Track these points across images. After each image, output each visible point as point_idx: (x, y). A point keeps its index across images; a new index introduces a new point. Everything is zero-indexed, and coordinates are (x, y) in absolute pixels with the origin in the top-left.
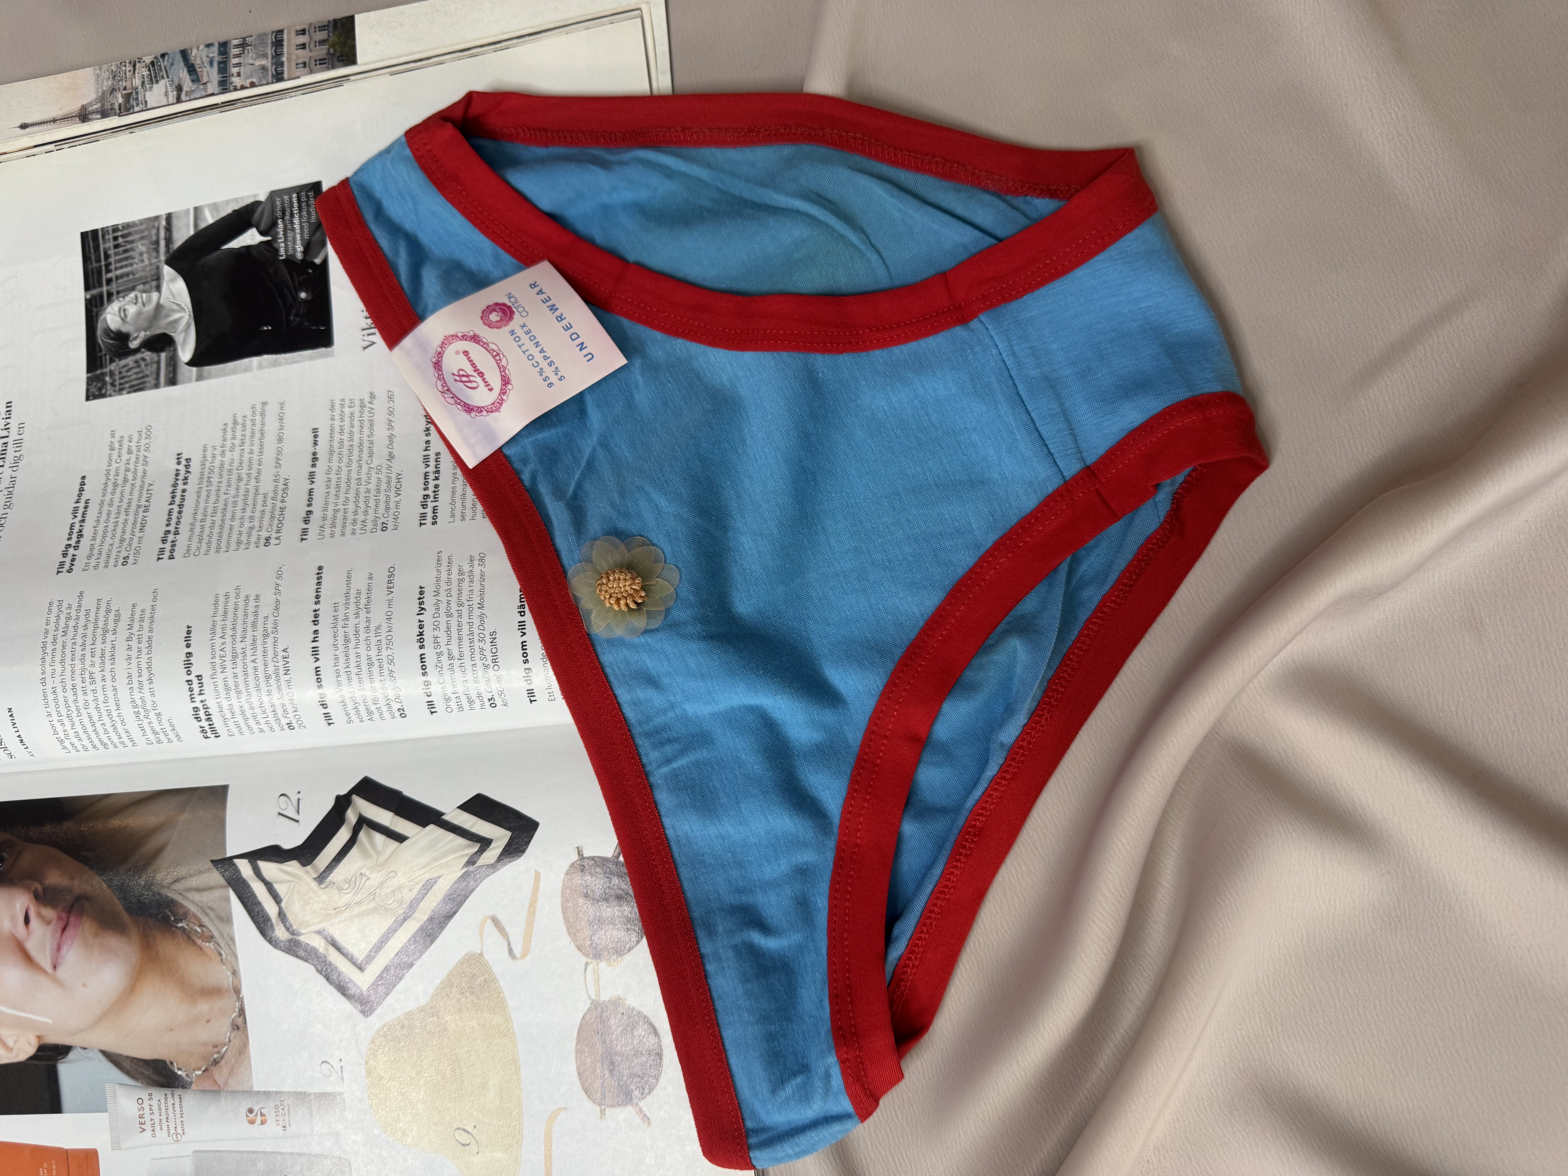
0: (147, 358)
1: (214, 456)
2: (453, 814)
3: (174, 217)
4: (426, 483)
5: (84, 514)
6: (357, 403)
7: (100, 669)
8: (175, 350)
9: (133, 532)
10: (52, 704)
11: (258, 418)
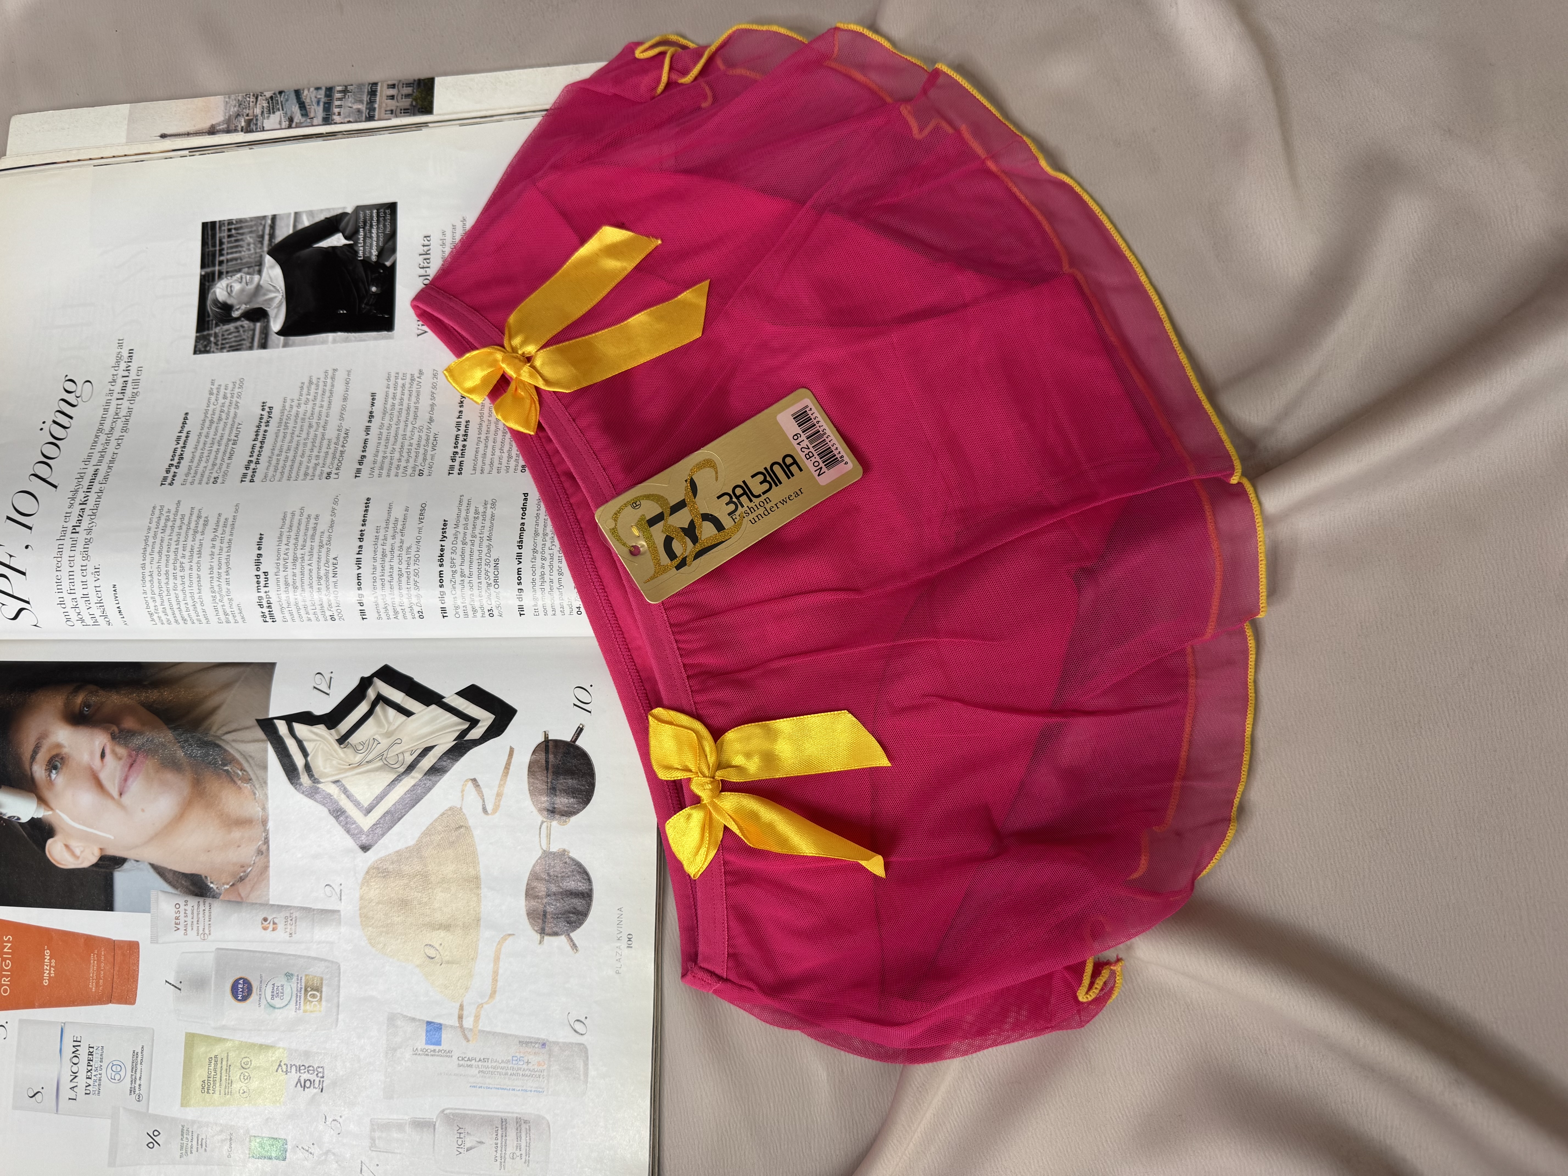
0: (246, 326)
1: (291, 407)
2: (451, 698)
3: (278, 217)
4: (456, 443)
5: (185, 441)
6: (409, 377)
7: (189, 561)
8: (268, 322)
9: (223, 460)
10: (148, 584)
11: (329, 381)
